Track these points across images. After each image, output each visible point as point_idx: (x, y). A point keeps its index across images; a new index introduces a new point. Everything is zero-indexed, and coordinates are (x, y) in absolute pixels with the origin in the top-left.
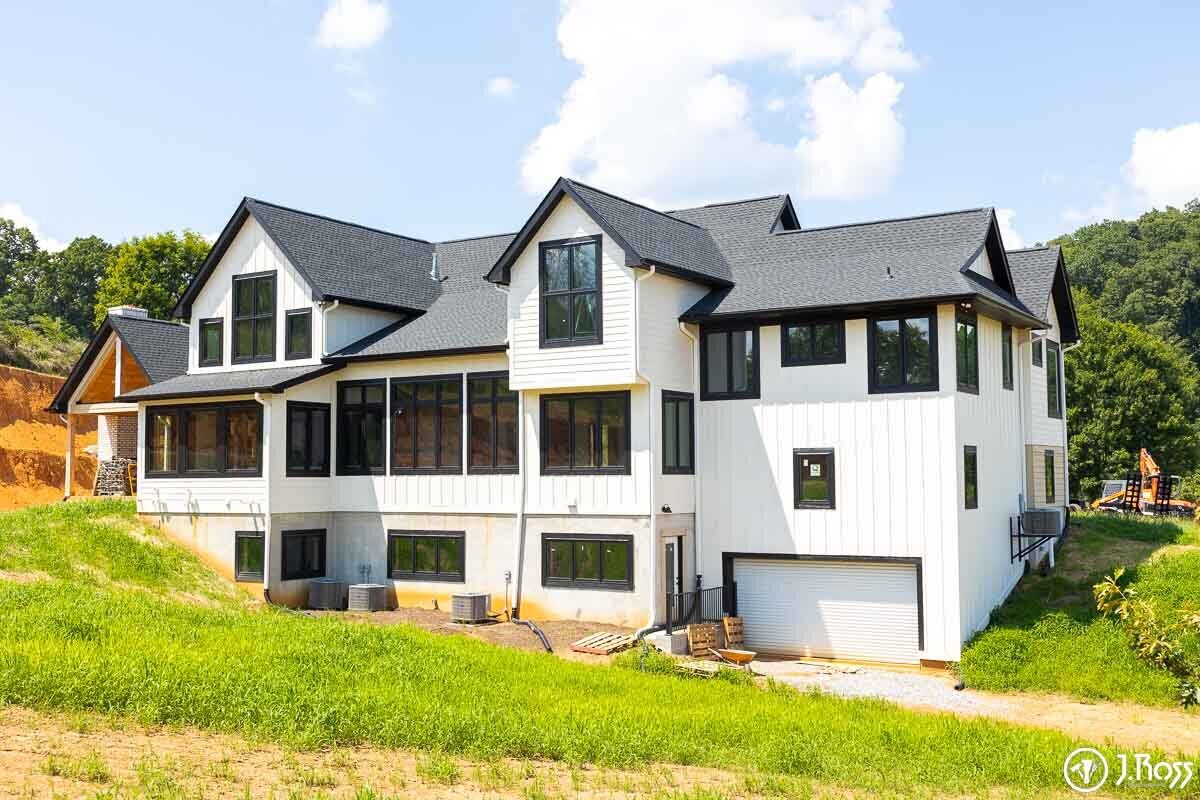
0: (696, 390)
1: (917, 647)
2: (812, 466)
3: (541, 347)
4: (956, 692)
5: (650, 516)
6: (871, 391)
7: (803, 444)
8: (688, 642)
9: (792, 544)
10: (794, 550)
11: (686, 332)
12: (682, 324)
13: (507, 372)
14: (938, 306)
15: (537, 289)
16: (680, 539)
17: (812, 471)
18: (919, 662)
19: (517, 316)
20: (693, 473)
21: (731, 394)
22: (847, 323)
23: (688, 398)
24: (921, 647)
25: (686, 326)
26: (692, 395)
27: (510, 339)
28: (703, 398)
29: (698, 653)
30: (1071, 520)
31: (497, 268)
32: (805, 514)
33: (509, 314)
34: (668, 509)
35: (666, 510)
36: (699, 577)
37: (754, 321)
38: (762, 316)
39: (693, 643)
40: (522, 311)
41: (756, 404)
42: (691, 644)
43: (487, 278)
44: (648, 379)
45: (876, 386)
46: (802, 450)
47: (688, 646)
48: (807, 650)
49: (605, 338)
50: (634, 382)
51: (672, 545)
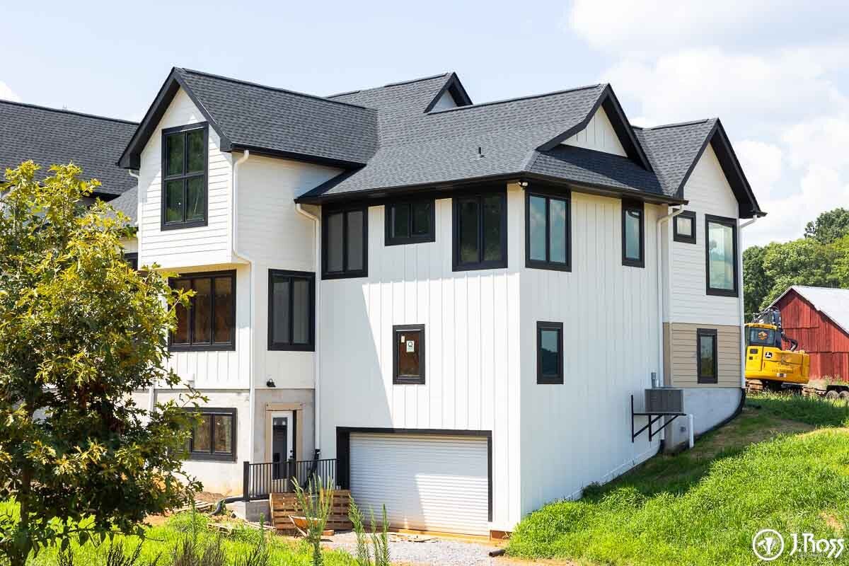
0: (317, 269)
1: (487, 519)
2: (408, 342)
3: (162, 229)
4: (491, 557)
5: (249, 390)
6: (454, 270)
7: (400, 322)
8: (270, 509)
9: (390, 420)
10: (392, 424)
11: (303, 212)
12: (298, 205)
13: (137, 254)
14: (508, 185)
15: (160, 174)
16: (295, 412)
17: (408, 347)
18: (489, 534)
19: (145, 200)
20: (313, 350)
21: (347, 273)
22: (437, 201)
23: (309, 278)
24: (490, 519)
25: (302, 208)
26: (313, 274)
27: (139, 223)
28: (324, 277)
29: (277, 520)
30: (746, 402)
31: (126, 155)
32: (401, 388)
33: (139, 199)
34: (273, 383)
35: (270, 384)
36: (318, 451)
37: (362, 201)
38: (373, 195)
39: (275, 510)
40: (149, 195)
41: (364, 283)
42: (272, 511)
43: (118, 164)
44: (248, 259)
45: (459, 264)
46: (400, 327)
47: (270, 514)
48: (406, 523)
49: (210, 220)
50: (230, 262)
51: (285, 419)
